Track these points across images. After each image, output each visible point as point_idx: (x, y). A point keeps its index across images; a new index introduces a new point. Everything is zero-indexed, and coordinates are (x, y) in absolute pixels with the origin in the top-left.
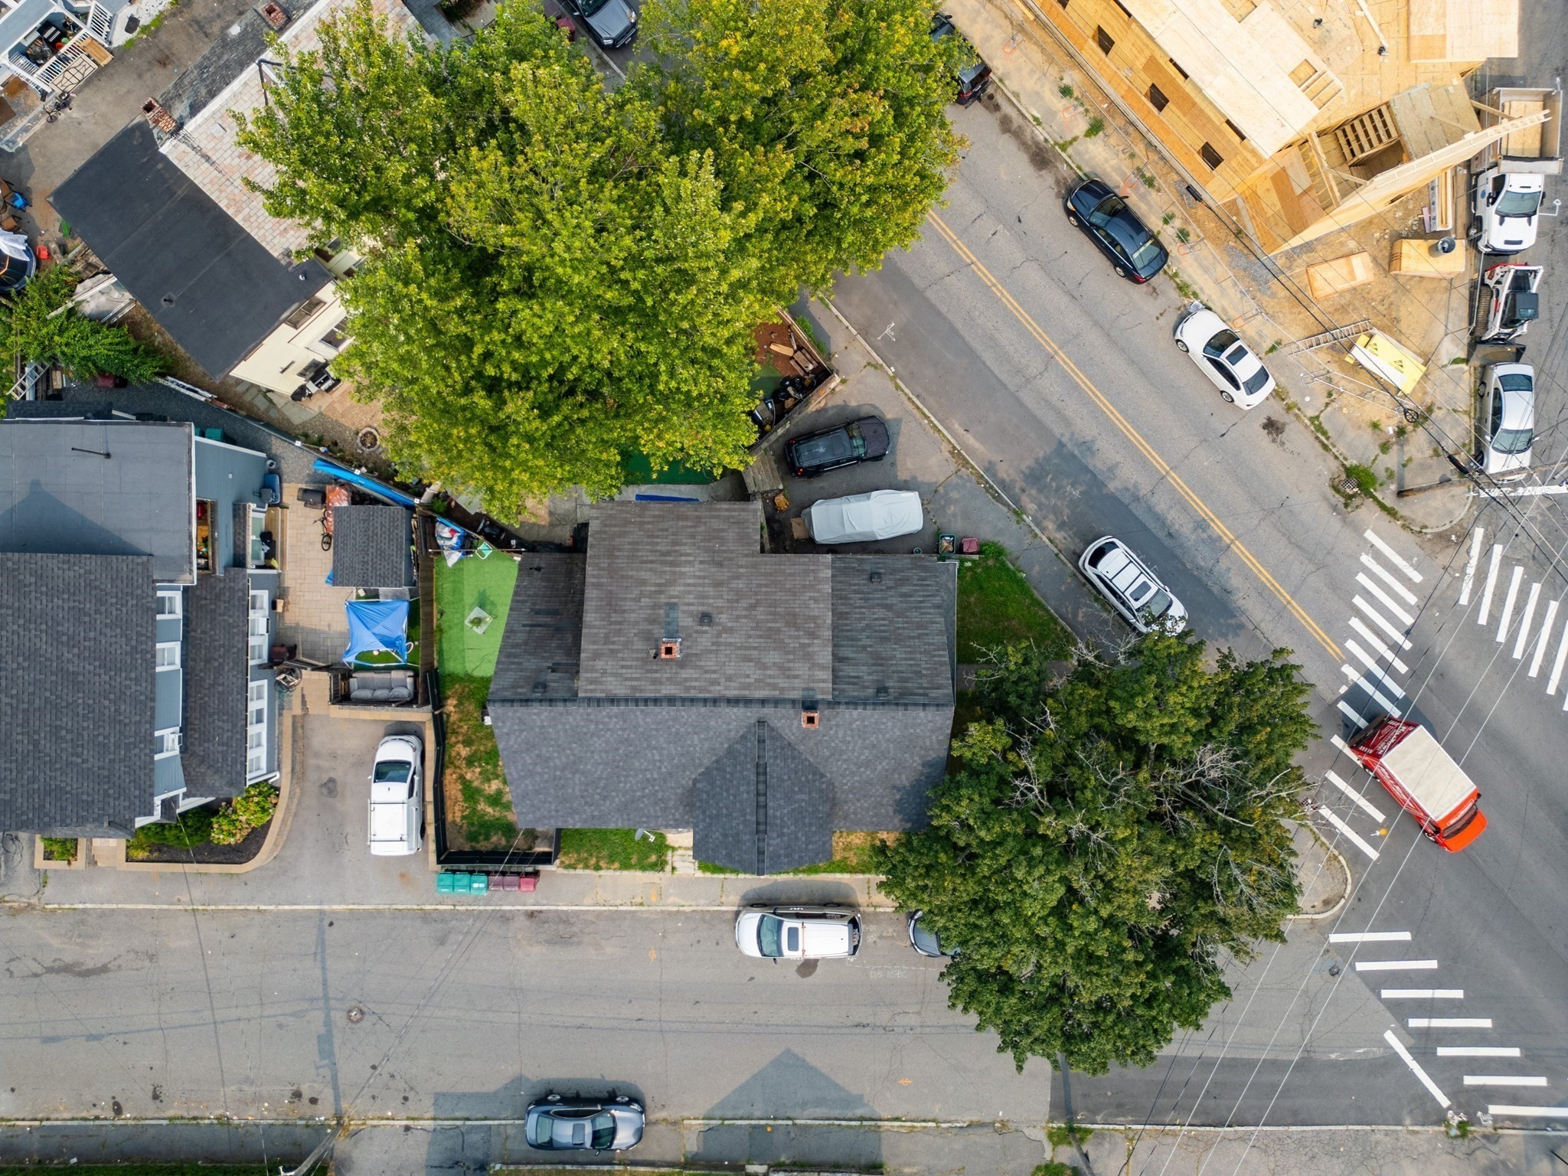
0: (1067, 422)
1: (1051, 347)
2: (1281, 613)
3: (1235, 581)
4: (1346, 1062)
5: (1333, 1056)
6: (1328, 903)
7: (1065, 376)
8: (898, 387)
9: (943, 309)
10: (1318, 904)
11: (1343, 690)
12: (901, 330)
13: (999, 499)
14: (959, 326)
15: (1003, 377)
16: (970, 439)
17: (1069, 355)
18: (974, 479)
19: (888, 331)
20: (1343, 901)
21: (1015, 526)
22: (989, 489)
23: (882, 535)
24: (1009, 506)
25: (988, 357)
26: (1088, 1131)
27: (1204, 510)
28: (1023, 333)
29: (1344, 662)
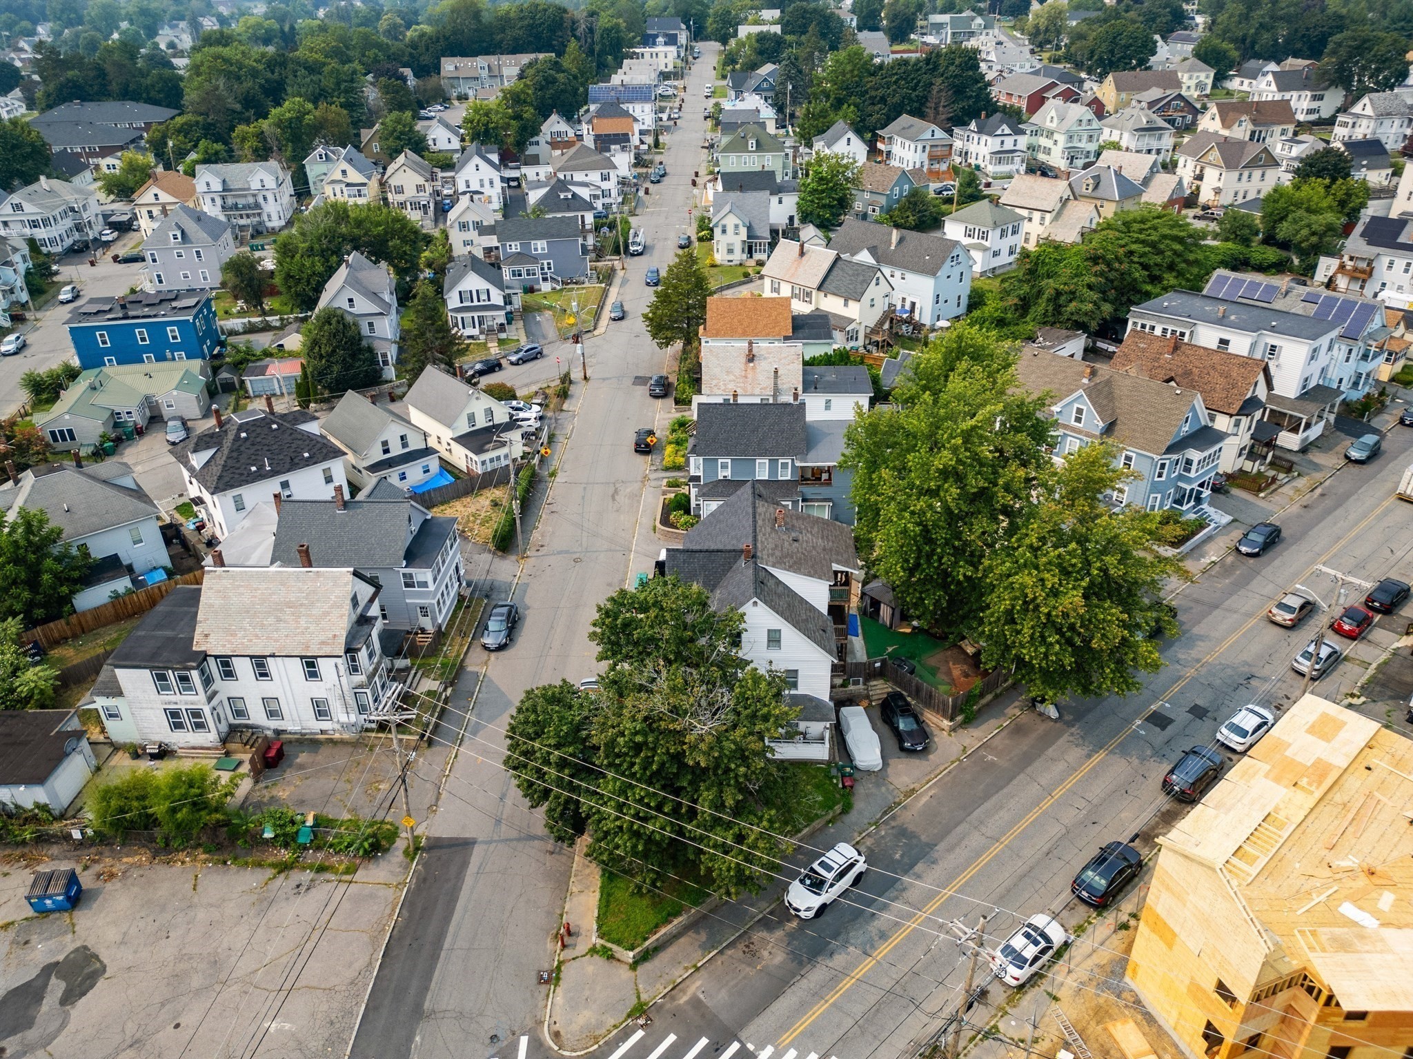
0: (951, 849)
1: (1006, 840)
2: (818, 995)
3: (839, 960)
4: (409, 1050)
5: (418, 1039)
6: (556, 1035)
7: (985, 849)
8: (953, 762)
9: (1015, 782)
10: (556, 1028)
11: (751, 1047)
12: (992, 763)
13: (885, 813)
14: (1005, 790)
15: (976, 814)
16: (925, 799)
17: (1002, 851)
18: (897, 800)
19: (990, 757)
20: (556, 1048)
21: (866, 821)
22: (891, 808)
23: (849, 738)
24: (881, 818)
25: (988, 805)
26: (413, 859)
27: (897, 939)
28: (1012, 823)
29: (776, 1047)
